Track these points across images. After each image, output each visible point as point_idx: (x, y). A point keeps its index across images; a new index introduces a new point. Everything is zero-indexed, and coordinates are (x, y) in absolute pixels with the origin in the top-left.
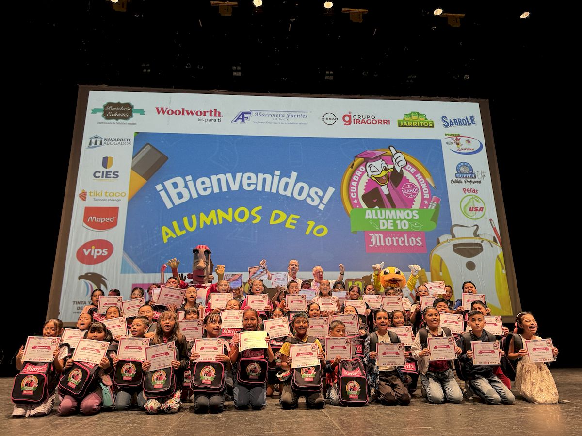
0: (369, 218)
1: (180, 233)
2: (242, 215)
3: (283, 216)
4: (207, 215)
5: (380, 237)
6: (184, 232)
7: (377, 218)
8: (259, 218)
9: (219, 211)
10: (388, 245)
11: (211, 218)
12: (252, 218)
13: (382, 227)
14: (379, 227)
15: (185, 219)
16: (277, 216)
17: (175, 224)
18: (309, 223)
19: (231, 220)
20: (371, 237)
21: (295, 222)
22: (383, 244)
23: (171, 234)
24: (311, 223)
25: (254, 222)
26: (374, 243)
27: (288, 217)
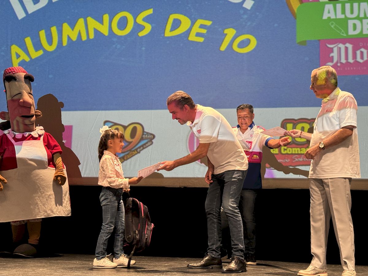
0: (329, 18)
1: (35, 54)
2: (123, 24)
3: (186, 22)
4: (72, 26)
5: (346, 49)
6: (41, 53)
7: (343, 16)
8: (148, 28)
9: (89, 19)
10: (361, 61)
11: (78, 31)
12: (138, 28)
13: (351, 32)
14: (347, 32)
15: (42, 34)
16: (177, 24)
17: (28, 41)
18: (226, 31)
19: (106, 33)
20: (331, 50)
21: (204, 31)
22: (351, 60)
23: (24, 57)
24: (230, 32)
25: (141, 34)
26: (335, 60)
27: (193, 24)
